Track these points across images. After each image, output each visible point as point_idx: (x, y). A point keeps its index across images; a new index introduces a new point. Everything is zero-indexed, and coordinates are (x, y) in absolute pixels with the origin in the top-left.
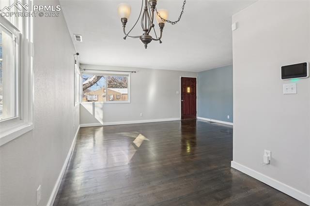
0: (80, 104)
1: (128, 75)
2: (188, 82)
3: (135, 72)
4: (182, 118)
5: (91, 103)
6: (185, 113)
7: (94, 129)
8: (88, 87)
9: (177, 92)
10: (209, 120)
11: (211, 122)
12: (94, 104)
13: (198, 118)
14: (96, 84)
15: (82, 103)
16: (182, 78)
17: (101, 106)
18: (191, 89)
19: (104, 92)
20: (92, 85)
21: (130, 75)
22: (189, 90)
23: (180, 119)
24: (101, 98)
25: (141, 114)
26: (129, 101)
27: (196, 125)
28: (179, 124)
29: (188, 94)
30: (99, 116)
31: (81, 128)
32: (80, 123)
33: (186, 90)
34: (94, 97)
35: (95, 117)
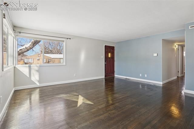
0: (15, 67)
1: (63, 41)
2: (109, 50)
3: (70, 39)
4: (105, 76)
5: (27, 65)
6: (107, 73)
7: (30, 91)
8: (25, 52)
9: (102, 57)
10: (125, 77)
11: (126, 79)
12: (30, 67)
13: (116, 76)
14: (32, 50)
15: (16, 66)
16: (105, 46)
17: (37, 68)
18: (111, 54)
19: (38, 57)
20: (28, 50)
21: (65, 41)
22: (110, 55)
23: (104, 77)
24: (36, 61)
25: (75, 74)
26: (64, 64)
27: (114, 81)
28: (103, 81)
29: (109, 58)
30: (35, 78)
31: (15, 91)
32: (15, 86)
33: (108, 55)
34: (30, 60)
35: (32, 79)
